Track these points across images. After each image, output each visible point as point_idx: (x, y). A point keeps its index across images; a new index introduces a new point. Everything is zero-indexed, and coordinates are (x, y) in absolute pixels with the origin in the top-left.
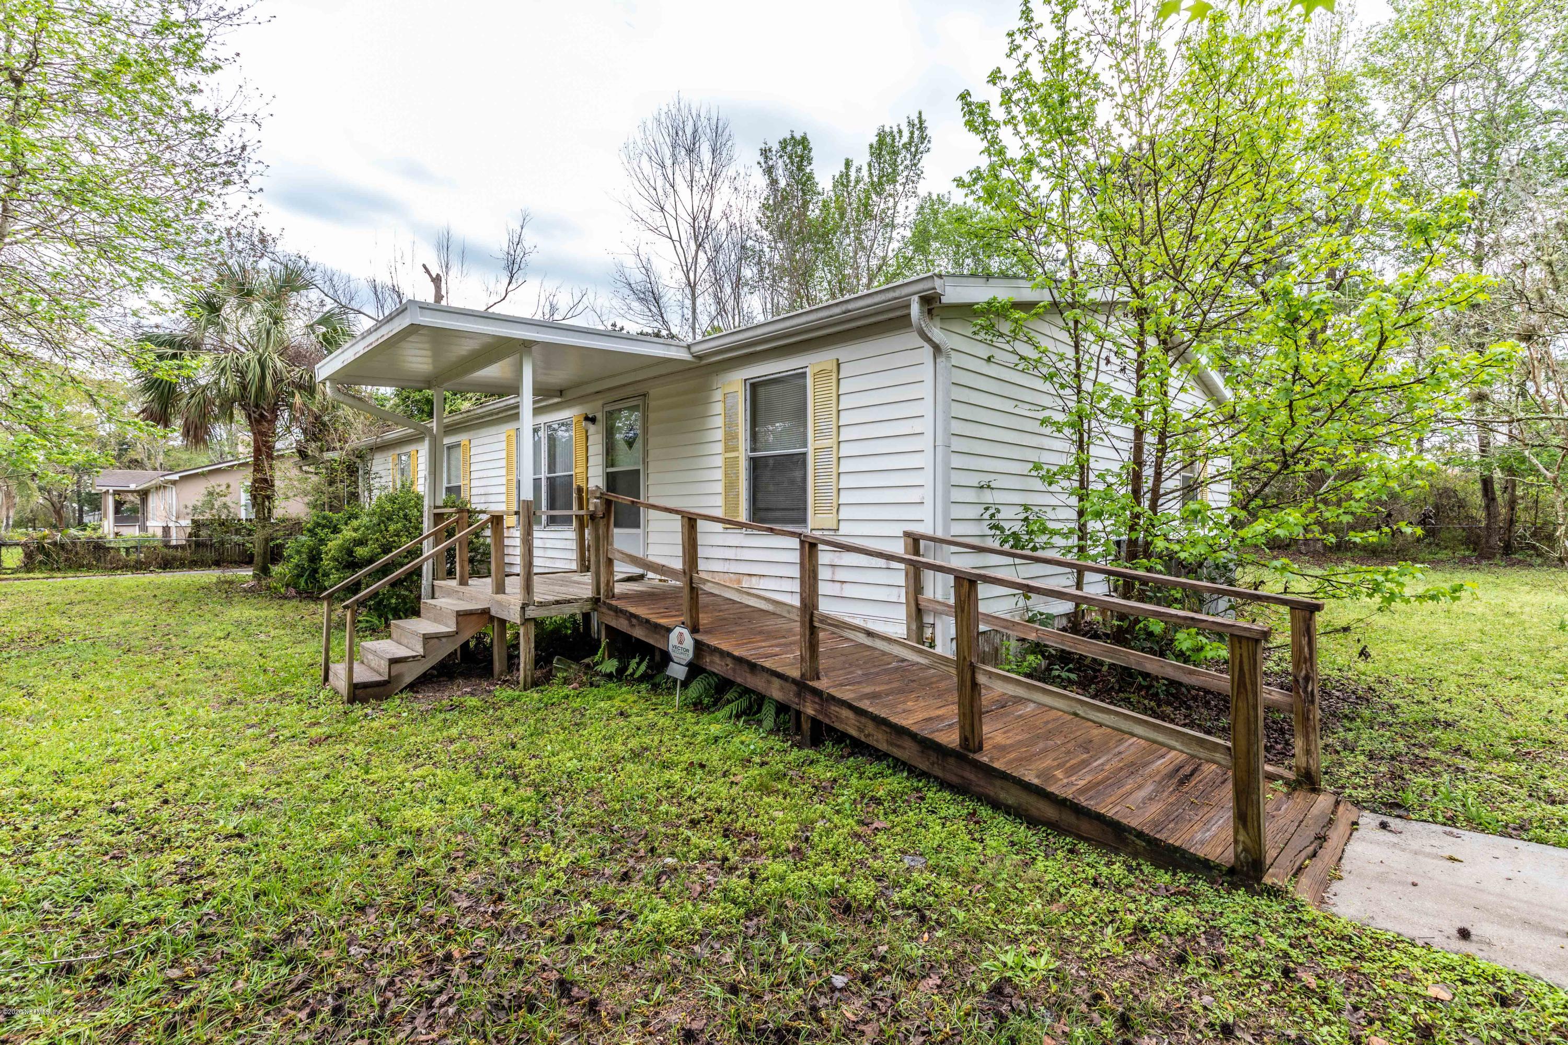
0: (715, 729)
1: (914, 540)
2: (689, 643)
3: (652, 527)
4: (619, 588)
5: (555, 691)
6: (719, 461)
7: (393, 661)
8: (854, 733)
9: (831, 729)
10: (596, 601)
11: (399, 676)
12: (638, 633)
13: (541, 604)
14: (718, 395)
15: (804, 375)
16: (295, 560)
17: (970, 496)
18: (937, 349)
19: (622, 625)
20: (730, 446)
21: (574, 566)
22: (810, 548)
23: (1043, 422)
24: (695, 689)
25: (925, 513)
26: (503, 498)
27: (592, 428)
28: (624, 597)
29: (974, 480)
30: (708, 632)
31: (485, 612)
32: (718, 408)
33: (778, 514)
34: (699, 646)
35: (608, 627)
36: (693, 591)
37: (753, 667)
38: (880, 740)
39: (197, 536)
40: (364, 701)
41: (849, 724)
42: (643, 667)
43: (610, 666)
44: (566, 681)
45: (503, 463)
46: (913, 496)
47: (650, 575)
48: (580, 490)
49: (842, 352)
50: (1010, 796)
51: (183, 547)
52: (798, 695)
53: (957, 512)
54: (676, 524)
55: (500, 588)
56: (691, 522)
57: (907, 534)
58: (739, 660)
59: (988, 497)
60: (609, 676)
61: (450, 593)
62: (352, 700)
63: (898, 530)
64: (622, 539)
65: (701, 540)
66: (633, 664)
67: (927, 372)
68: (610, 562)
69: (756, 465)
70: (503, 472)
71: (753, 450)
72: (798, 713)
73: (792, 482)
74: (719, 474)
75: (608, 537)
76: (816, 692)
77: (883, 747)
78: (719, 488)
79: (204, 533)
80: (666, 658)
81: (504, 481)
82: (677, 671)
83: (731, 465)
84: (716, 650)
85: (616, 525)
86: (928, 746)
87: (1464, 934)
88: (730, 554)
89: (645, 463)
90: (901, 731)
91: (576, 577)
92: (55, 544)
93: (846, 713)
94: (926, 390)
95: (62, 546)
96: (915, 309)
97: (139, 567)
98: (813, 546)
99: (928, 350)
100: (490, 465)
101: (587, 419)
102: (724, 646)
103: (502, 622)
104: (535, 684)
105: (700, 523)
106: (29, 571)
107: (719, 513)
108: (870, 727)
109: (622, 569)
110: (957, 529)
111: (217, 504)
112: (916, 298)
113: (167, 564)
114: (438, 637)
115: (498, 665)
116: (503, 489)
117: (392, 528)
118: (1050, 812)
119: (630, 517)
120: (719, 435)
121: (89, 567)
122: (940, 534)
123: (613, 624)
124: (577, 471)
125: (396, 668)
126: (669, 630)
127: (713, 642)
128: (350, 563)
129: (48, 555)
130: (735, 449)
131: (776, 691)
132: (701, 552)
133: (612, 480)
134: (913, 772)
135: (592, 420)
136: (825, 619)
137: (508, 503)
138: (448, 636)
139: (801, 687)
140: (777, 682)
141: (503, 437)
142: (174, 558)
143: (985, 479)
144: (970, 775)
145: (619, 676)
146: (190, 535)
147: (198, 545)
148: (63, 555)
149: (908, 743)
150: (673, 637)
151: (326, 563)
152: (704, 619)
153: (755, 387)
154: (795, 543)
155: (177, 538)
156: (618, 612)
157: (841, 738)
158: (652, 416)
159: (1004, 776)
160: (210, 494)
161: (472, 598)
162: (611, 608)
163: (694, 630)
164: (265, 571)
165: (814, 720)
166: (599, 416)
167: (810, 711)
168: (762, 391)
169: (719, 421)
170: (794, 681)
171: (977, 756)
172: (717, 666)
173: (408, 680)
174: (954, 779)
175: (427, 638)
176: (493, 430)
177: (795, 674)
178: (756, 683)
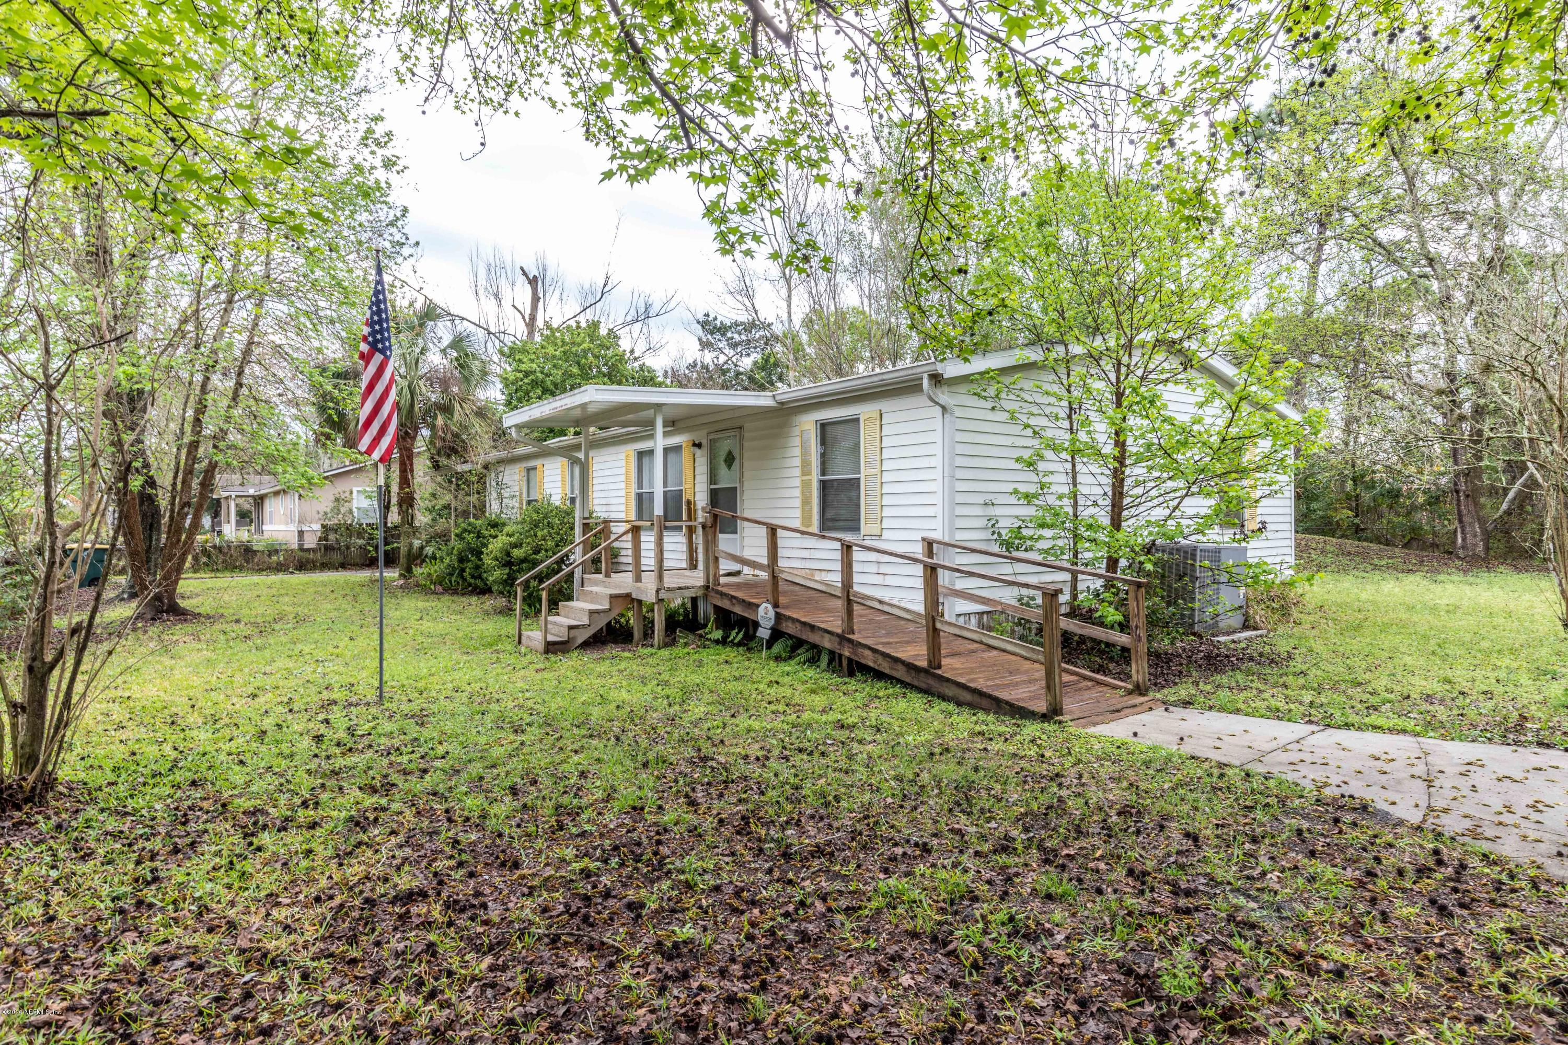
0: (787, 669)
1: (929, 544)
2: (771, 613)
3: (747, 532)
4: (723, 580)
5: (679, 650)
6: (797, 482)
7: (571, 628)
8: (871, 664)
9: (858, 663)
10: (707, 587)
11: (574, 638)
12: (738, 610)
13: (669, 590)
14: (796, 431)
15: (857, 420)
16: (447, 561)
17: (978, 511)
18: (944, 409)
19: (725, 604)
20: (805, 472)
21: (684, 565)
22: (847, 548)
23: (1018, 460)
24: (777, 648)
25: (937, 524)
26: (623, 508)
27: (698, 452)
28: (726, 585)
29: (980, 499)
30: (785, 608)
31: (628, 595)
32: (797, 441)
33: (841, 524)
34: (778, 616)
35: (716, 607)
36: (774, 578)
37: (813, 628)
38: (885, 668)
39: (326, 539)
40: (555, 653)
41: (868, 659)
42: (741, 635)
43: (718, 634)
44: (686, 644)
45: (623, 478)
46: (930, 511)
47: (747, 570)
48: (689, 502)
49: (884, 405)
50: (950, 691)
51: (314, 550)
52: (840, 644)
53: (960, 523)
54: (763, 531)
55: (638, 579)
56: (773, 531)
57: (924, 539)
58: (804, 624)
59: (992, 511)
60: (717, 642)
61: (596, 583)
62: (547, 651)
63: (918, 536)
64: (725, 542)
65: (780, 543)
66: (734, 633)
67: (938, 423)
68: (716, 559)
69: (825, 486)
70: (623, 485)
71: (823, 474)
72: (840, 656)
73: (850, 499)
74: (797, 493)
75: (715, 541)
76: (850, 641)
77: (887, 671)
78: (798, 503)
79: (332, 537)
80: (756, 625)
81: (623, 493)
82: (764, 633)
83: (806, 485)
84: (790, 618)
85: (722, 532)
86: (911, 667)
87: (1135, 734)
88: (805, 554)
89: (741, 482)
90: (896, 660)
91: (687, 573)
92: (214, 547)
93: (867, 652)
94: (937, 437)
95: (220, 549)
96: (926, 383)
97: (280, 568)
98: (849, 547)
99: (938, 409)
100: (611, 479)
101: (694, 445)
102: (795, 616)
103: (640, 602)
104: (665, 645)
105: (779, 532)
106: (195, 572)
107: (797, 524)
108: (880, 659)
109: (726, 566)
110: (960, 536)
111: (343, 510)
112: (926, 376)
113: (302, 566)
114: (597, 612)
115: (637, 634)
116: (623, 500)
117: (539, 534)
118: (967, 697)
119: (730, 526)
120: (797, 462)
121: (241, 568)
122: (946, 540)
123: (719, 604)
124: (687, 486)
125: (573, 633)
126: (758, 606)
127: (787, 613)
128: (507, 561)
129: (209, 556)
130: (809, 474)
131: (827, 643)
132: (781, 552)
133: (715, 496)
134: (905, 684)
135: (698, 445)
136: (856, 594)
137: (627, 512)
138: (604, 611)
139: (842, 638)
140: (827, 636)
141: (623, 456)
142: (308, 561)
143: (988, 497)
144: (931, 682)
145: (723, 642)
146: (320, 539)
147: (327, 548)
148: (221, 557)
149: (900, 667)
150: (761, 610)
151: (487, 561)
152: (782, 600)
153: (824, 427)
154: (837, 545)
155: (311, 542)
156: (722, 594)
157: (865, 669)
158: (746, 444)
159: (948, 680)
160: (337, 500)
161: (616, 587)
162: (717, 592)
163: (776, 605)
164: (409, 570)
165: (850, 660)
166: (704, 442)
167: (847, 654)
168: (829, 428)
169: (797, 451)
170: (838, 635)
171: (939, 672)
172: (789, 628)
173: (580, 641)
174: (923, 686)
175: (592, 613)
176: (612, 450)
177: (839, 631)
178: (814, 638)
